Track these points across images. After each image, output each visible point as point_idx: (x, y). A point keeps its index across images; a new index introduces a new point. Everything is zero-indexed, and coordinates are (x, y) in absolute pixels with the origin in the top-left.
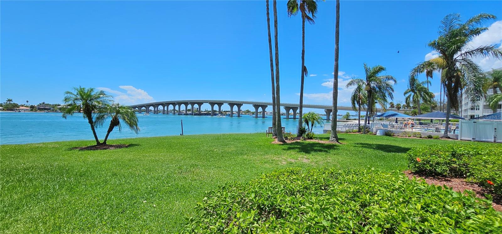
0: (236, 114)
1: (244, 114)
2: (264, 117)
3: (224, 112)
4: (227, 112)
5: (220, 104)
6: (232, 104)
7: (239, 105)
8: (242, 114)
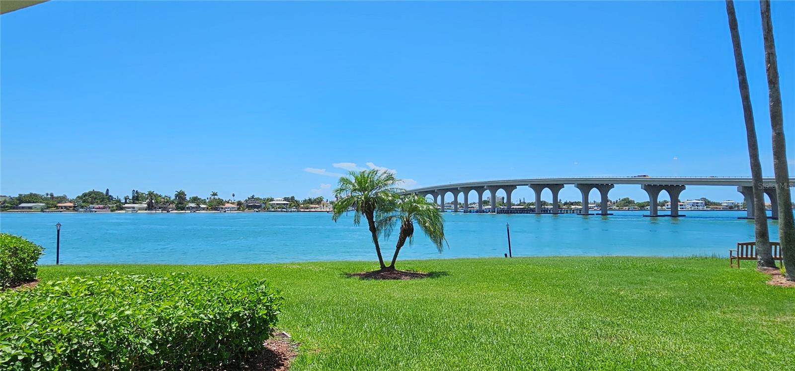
0: (596, 208)
1: (617, 208)
2: (675, 215)
3: (566, 204)
4: (572, 204)
5: (556, 187)
6: (585, 187)
7: (604, 187)
8: (611, 209)
